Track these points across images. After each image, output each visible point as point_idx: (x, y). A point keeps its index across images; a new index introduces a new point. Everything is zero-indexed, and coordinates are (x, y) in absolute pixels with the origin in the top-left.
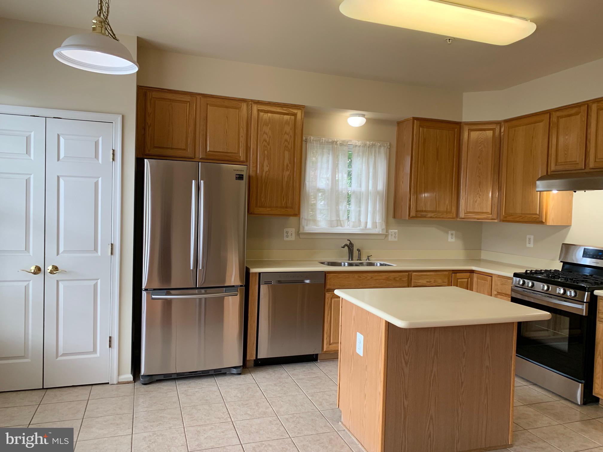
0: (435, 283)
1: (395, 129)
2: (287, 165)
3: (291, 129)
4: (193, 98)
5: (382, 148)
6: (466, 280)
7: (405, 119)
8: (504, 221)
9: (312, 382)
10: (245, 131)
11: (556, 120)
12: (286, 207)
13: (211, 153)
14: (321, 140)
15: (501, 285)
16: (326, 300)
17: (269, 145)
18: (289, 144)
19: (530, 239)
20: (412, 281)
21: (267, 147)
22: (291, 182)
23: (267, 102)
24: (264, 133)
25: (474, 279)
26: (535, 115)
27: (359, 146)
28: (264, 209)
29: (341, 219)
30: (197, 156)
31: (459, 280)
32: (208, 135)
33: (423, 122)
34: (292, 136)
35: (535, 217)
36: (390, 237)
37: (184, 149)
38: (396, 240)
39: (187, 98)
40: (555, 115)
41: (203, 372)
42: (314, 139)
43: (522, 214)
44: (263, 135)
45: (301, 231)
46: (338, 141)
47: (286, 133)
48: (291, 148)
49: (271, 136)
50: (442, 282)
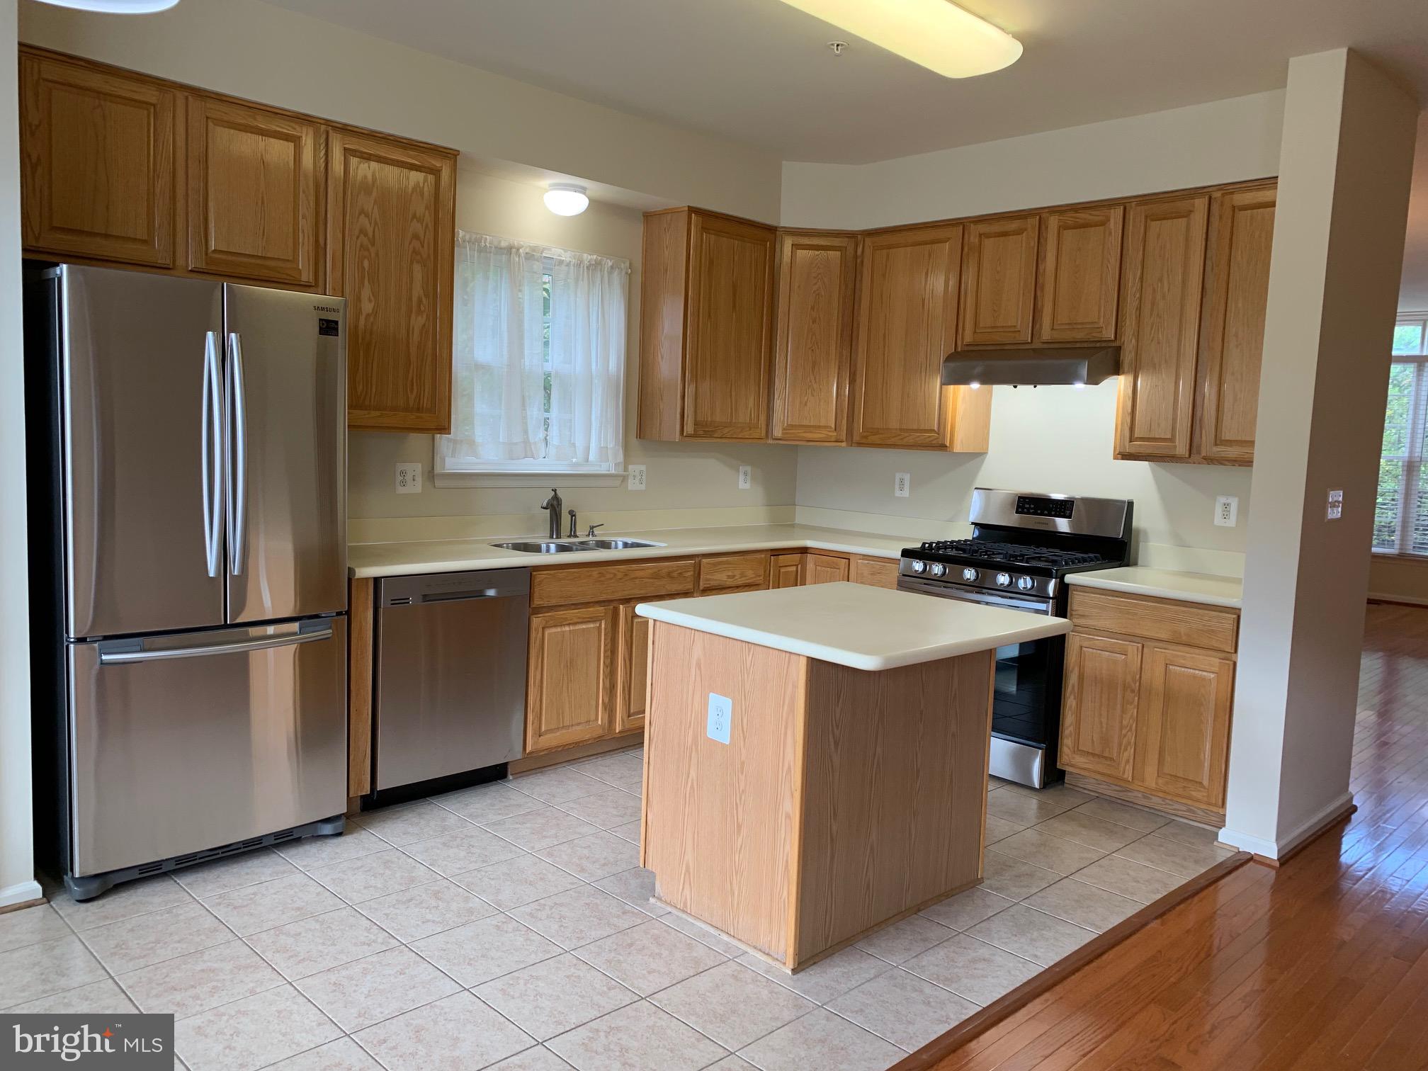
0: (743, 579)
1: (639, 229)
2: (420, 301)
3: (427, 208)
4: (166, 95)
5: (616, 273)
6: (794, 569)
7: (666, 208)
8: (859, 444)
9: (528, 825)
10: (311, 204)
11: (977, 240)
12: (418, 410)
13: (217, 256)
14: (483, 241)
15: (872, 574)
16: (533, 635)
17: (373, 245)
18: (423, 246)
19: (902, 481)
20: (702, 577)
21: (368, 250)
22: (430, 344)
23: (366, 132)
24: (360, 214)
25: (808, 568)
26: (932, 227)
27: (568, 265)
28: (366, 412)
29: (531, 440)
30: (180, 262)
31: (783, 570)
32: (211, 204)
33: (709, 220)
34: (430, 225)
35: (930, 437)
36: (630, 481)
37: (144, 242)
38: (643, 487)
39: (150, 95)
40: (975, 230)
41: (247, 843)
42: (465, 236)
43: (901, 430)
44: (358, 218)
45: (438, 470)
46: (523, 247)
47: (414, 216)
48: (429, 255)
49: (378, 220)
50: (754, 576)
